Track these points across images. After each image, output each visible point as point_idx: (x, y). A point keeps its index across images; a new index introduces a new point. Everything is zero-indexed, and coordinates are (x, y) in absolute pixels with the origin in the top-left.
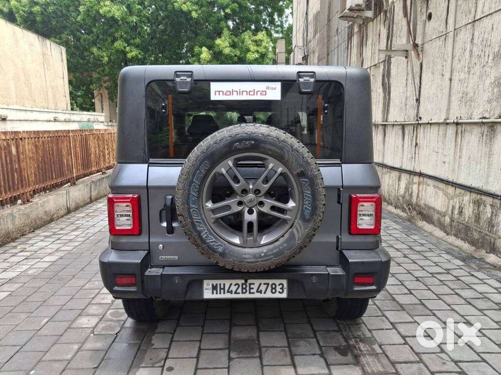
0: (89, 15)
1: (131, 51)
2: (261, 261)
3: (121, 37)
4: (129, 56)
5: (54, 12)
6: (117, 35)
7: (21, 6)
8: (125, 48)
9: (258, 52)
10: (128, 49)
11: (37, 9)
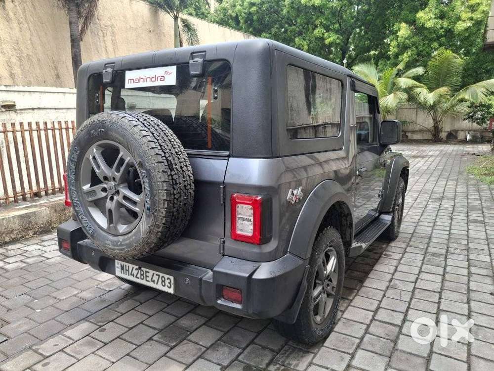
0: (292, 7)
1: (329, 37)
2: (118, 249)
3: (321, 23)
4: (327, 42)
5: (267, 9)
6: (317, 22)
7: (243, 9)
8: (323, 34)
9: (471, 19)
10: (326, 35)
11: (254, 9)
